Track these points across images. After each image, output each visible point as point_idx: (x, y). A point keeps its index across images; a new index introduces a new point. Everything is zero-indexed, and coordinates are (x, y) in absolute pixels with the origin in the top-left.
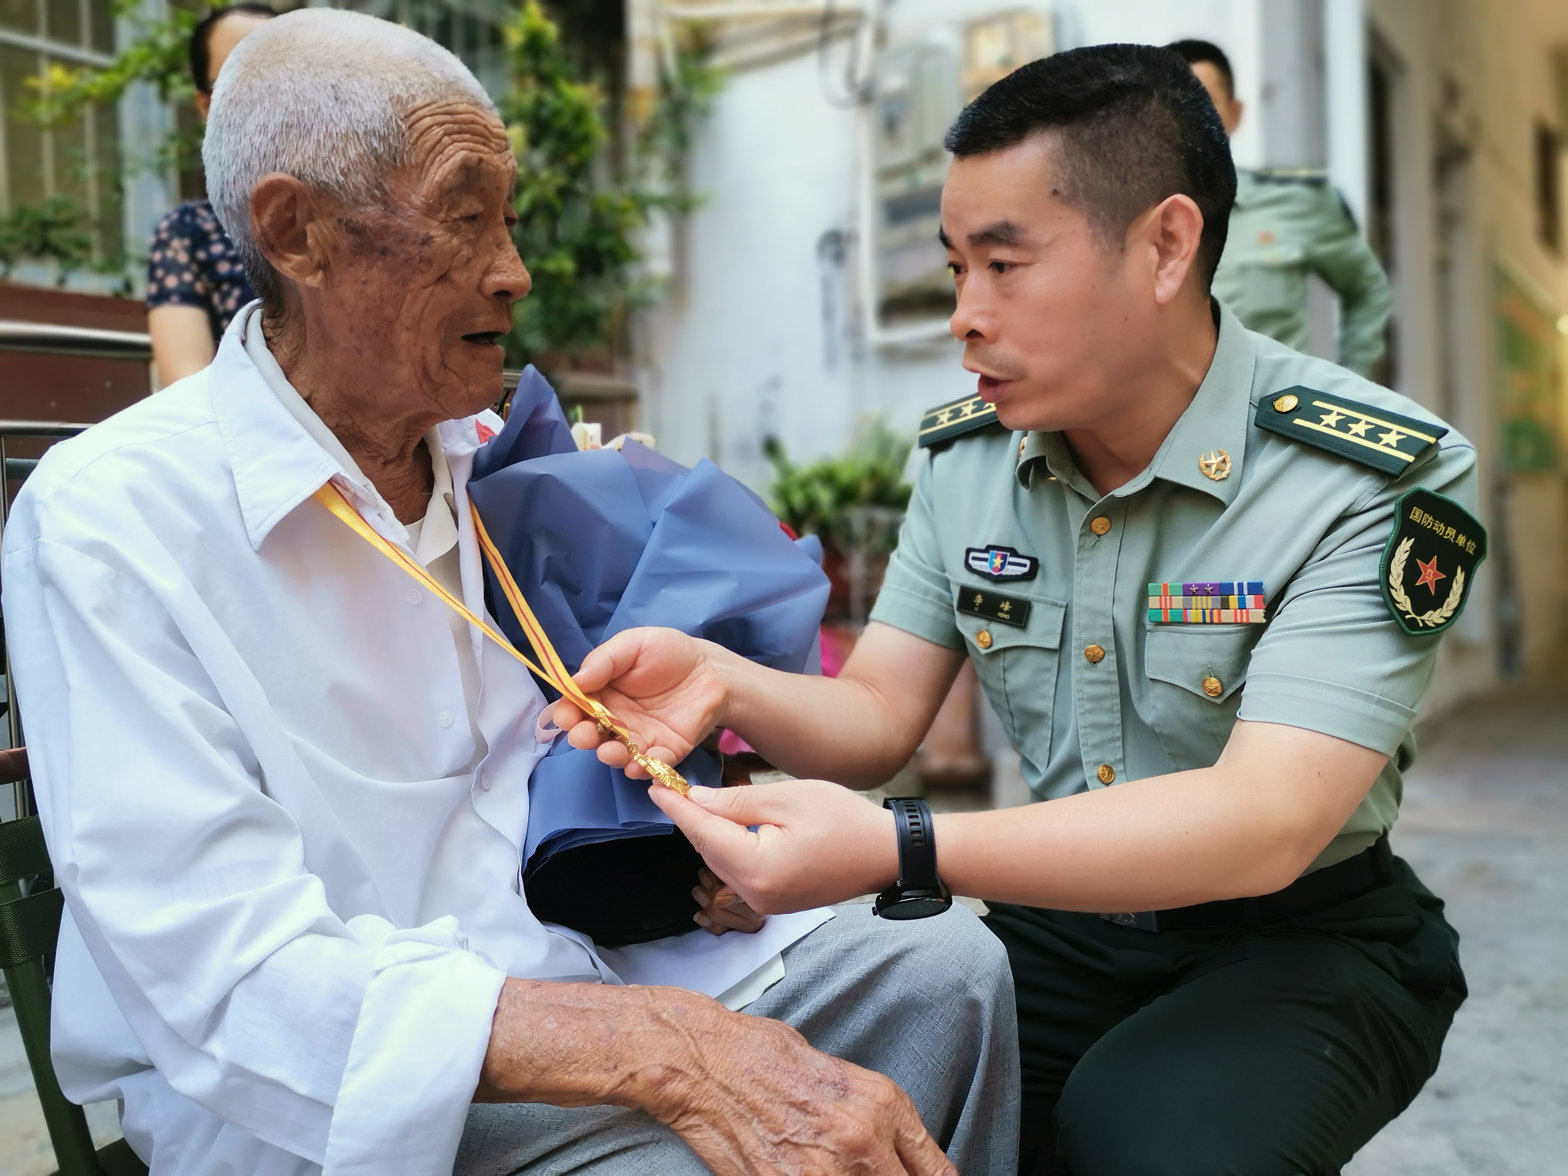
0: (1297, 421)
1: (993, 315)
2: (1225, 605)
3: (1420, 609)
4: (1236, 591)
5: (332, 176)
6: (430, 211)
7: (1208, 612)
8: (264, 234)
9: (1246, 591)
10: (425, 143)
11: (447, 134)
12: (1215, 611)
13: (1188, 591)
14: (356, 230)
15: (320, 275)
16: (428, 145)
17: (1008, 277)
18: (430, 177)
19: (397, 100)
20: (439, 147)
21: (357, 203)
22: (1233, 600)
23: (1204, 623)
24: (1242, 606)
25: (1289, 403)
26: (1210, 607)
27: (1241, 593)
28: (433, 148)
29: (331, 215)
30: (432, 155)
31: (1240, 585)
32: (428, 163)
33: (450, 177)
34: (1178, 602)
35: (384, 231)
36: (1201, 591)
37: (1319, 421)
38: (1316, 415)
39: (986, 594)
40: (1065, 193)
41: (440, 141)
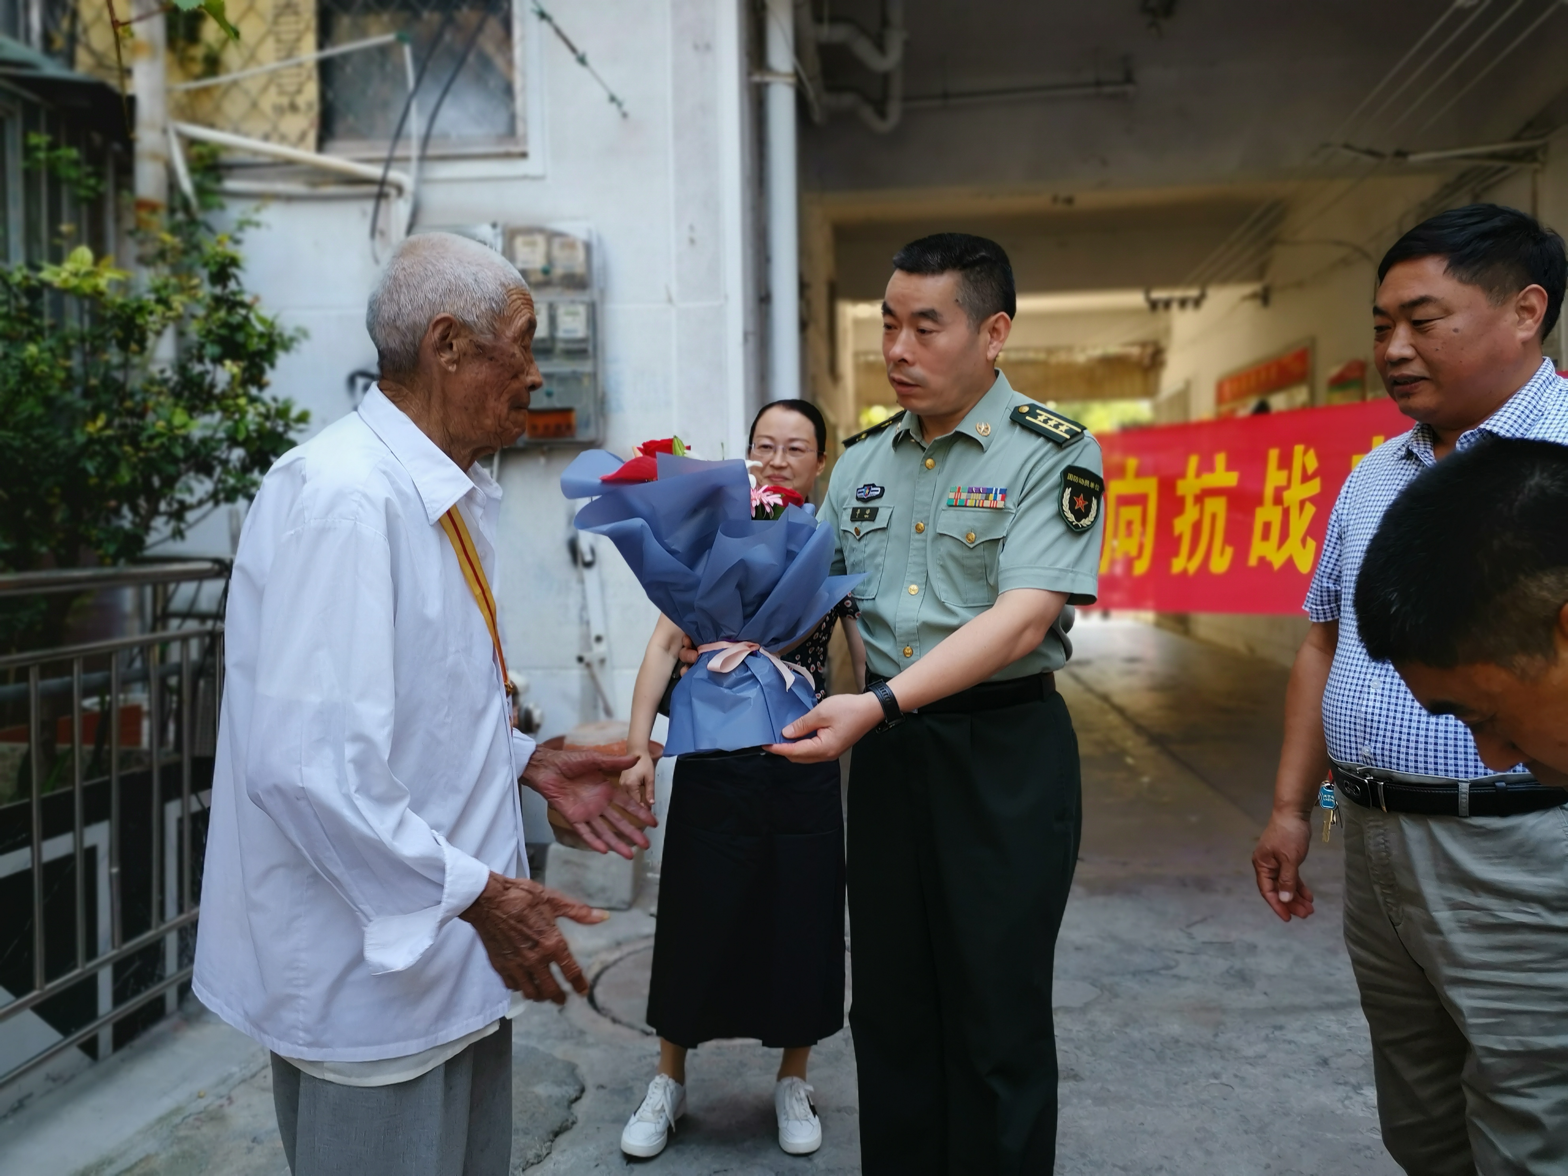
0: (1028, 418)
1: (914, 353)
2: (987, 498)
3: (1079, 519)
4: (994, 492)
5: (470, 318)
6: (515, 340)
7: (978, 501)
8: (435, 342)
9: (998, 492)
10: (514, 306)
11: (523, 304)
12: (981, 501)
13: (970, 491)
14: (479, 346)
15: (455, 366)
16: (515, 308)
17: (927, 336)
18: (515, 322)
19: (503, 285)
20: (520, 309)
21: (482, 333)
22: (992, 496)
23: (975, 507)
24: (995, 499)
25: (1026, 409)
26: (980, 499)
27: (996, 493)
28: (517, 309)
29: (466, 337)
30: (516, 312)
31: (996, 490)
32: (514, 316)
33: (525, 325)
34: (964, 496)
35: (494, 348)
36: (978, 491)
37: (1036, 418)
38: (1035, 416)
39: (861, 508)
40: (961, 302)
41: (519, 307)
